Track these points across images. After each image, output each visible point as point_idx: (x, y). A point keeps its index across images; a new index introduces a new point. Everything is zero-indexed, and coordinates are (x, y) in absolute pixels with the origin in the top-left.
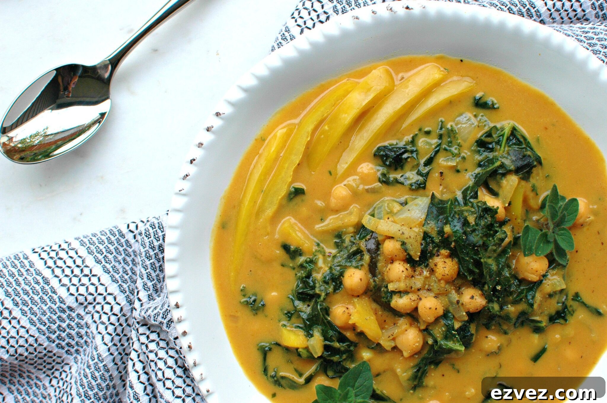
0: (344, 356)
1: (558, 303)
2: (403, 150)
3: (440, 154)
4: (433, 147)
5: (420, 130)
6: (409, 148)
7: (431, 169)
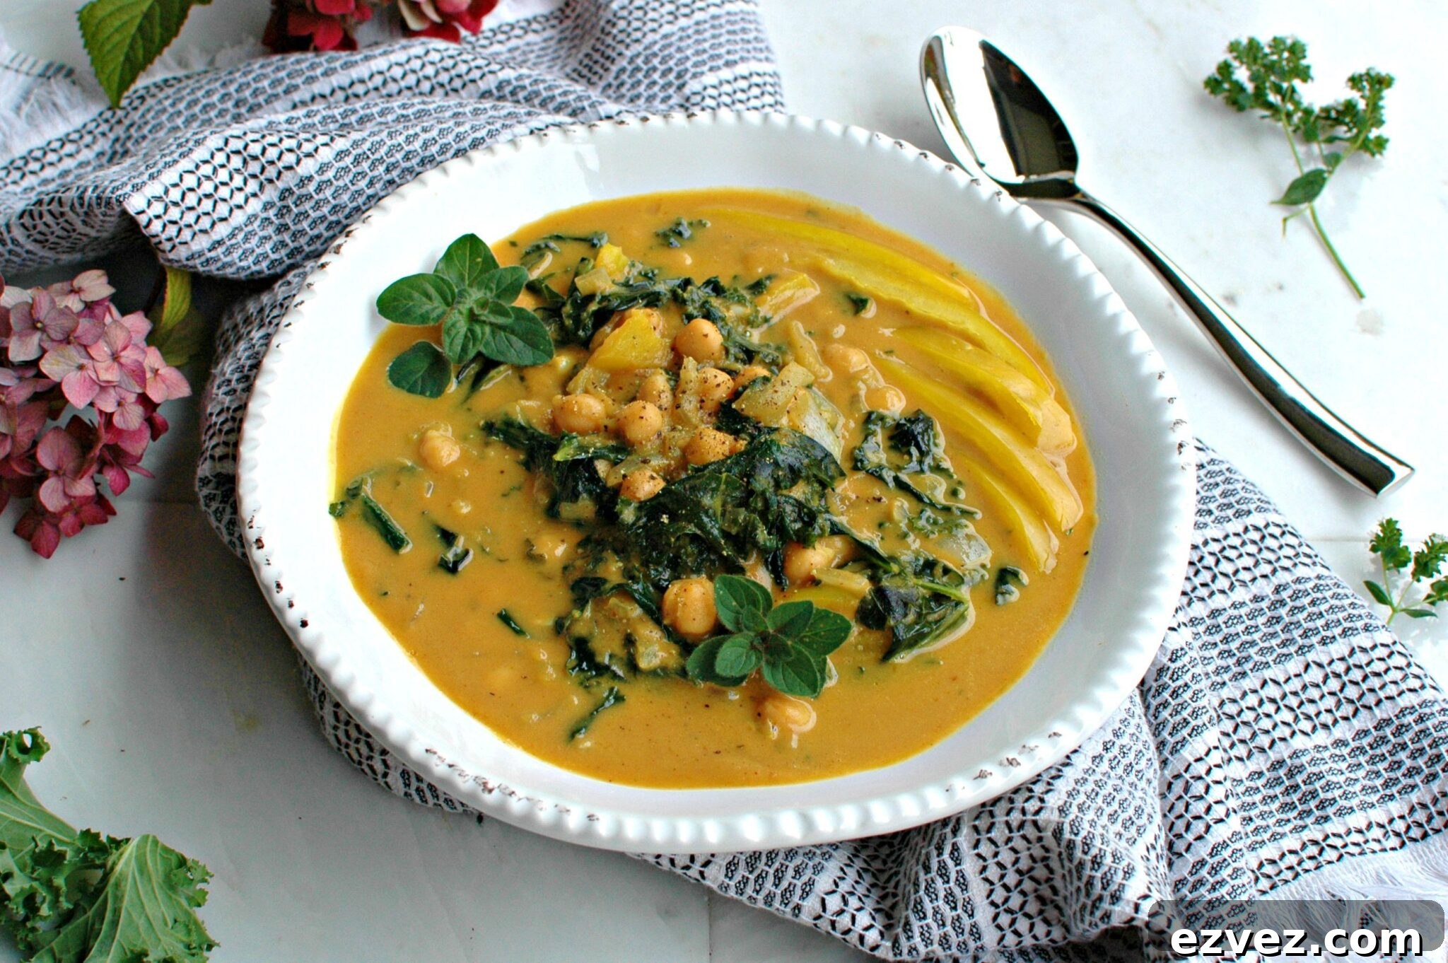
1: (611, 656)
2: (924, 448)
3: (915, 502)
4: (928, 493)
5: (960, 483)
6: (928, 461)
7: (887, 484)
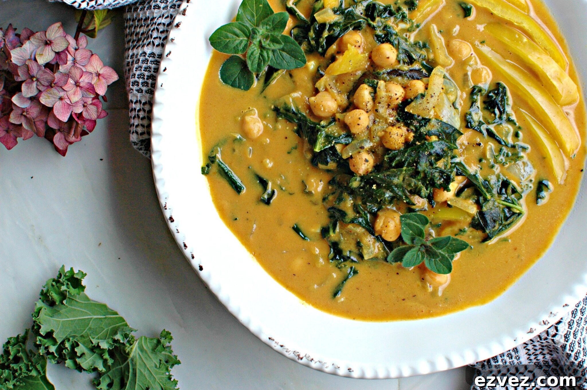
0: (313, 42)
1: (350, 252)
2: (502, 110)
3: (497, 144)
4: (504, 138)
5: (519, 128)
6: (504, 116)
7: (483, 134)
